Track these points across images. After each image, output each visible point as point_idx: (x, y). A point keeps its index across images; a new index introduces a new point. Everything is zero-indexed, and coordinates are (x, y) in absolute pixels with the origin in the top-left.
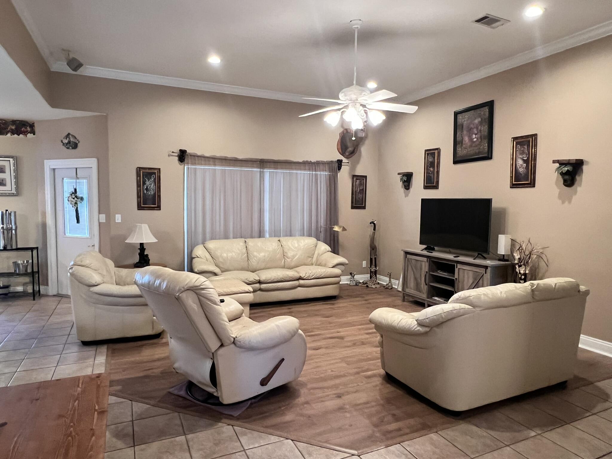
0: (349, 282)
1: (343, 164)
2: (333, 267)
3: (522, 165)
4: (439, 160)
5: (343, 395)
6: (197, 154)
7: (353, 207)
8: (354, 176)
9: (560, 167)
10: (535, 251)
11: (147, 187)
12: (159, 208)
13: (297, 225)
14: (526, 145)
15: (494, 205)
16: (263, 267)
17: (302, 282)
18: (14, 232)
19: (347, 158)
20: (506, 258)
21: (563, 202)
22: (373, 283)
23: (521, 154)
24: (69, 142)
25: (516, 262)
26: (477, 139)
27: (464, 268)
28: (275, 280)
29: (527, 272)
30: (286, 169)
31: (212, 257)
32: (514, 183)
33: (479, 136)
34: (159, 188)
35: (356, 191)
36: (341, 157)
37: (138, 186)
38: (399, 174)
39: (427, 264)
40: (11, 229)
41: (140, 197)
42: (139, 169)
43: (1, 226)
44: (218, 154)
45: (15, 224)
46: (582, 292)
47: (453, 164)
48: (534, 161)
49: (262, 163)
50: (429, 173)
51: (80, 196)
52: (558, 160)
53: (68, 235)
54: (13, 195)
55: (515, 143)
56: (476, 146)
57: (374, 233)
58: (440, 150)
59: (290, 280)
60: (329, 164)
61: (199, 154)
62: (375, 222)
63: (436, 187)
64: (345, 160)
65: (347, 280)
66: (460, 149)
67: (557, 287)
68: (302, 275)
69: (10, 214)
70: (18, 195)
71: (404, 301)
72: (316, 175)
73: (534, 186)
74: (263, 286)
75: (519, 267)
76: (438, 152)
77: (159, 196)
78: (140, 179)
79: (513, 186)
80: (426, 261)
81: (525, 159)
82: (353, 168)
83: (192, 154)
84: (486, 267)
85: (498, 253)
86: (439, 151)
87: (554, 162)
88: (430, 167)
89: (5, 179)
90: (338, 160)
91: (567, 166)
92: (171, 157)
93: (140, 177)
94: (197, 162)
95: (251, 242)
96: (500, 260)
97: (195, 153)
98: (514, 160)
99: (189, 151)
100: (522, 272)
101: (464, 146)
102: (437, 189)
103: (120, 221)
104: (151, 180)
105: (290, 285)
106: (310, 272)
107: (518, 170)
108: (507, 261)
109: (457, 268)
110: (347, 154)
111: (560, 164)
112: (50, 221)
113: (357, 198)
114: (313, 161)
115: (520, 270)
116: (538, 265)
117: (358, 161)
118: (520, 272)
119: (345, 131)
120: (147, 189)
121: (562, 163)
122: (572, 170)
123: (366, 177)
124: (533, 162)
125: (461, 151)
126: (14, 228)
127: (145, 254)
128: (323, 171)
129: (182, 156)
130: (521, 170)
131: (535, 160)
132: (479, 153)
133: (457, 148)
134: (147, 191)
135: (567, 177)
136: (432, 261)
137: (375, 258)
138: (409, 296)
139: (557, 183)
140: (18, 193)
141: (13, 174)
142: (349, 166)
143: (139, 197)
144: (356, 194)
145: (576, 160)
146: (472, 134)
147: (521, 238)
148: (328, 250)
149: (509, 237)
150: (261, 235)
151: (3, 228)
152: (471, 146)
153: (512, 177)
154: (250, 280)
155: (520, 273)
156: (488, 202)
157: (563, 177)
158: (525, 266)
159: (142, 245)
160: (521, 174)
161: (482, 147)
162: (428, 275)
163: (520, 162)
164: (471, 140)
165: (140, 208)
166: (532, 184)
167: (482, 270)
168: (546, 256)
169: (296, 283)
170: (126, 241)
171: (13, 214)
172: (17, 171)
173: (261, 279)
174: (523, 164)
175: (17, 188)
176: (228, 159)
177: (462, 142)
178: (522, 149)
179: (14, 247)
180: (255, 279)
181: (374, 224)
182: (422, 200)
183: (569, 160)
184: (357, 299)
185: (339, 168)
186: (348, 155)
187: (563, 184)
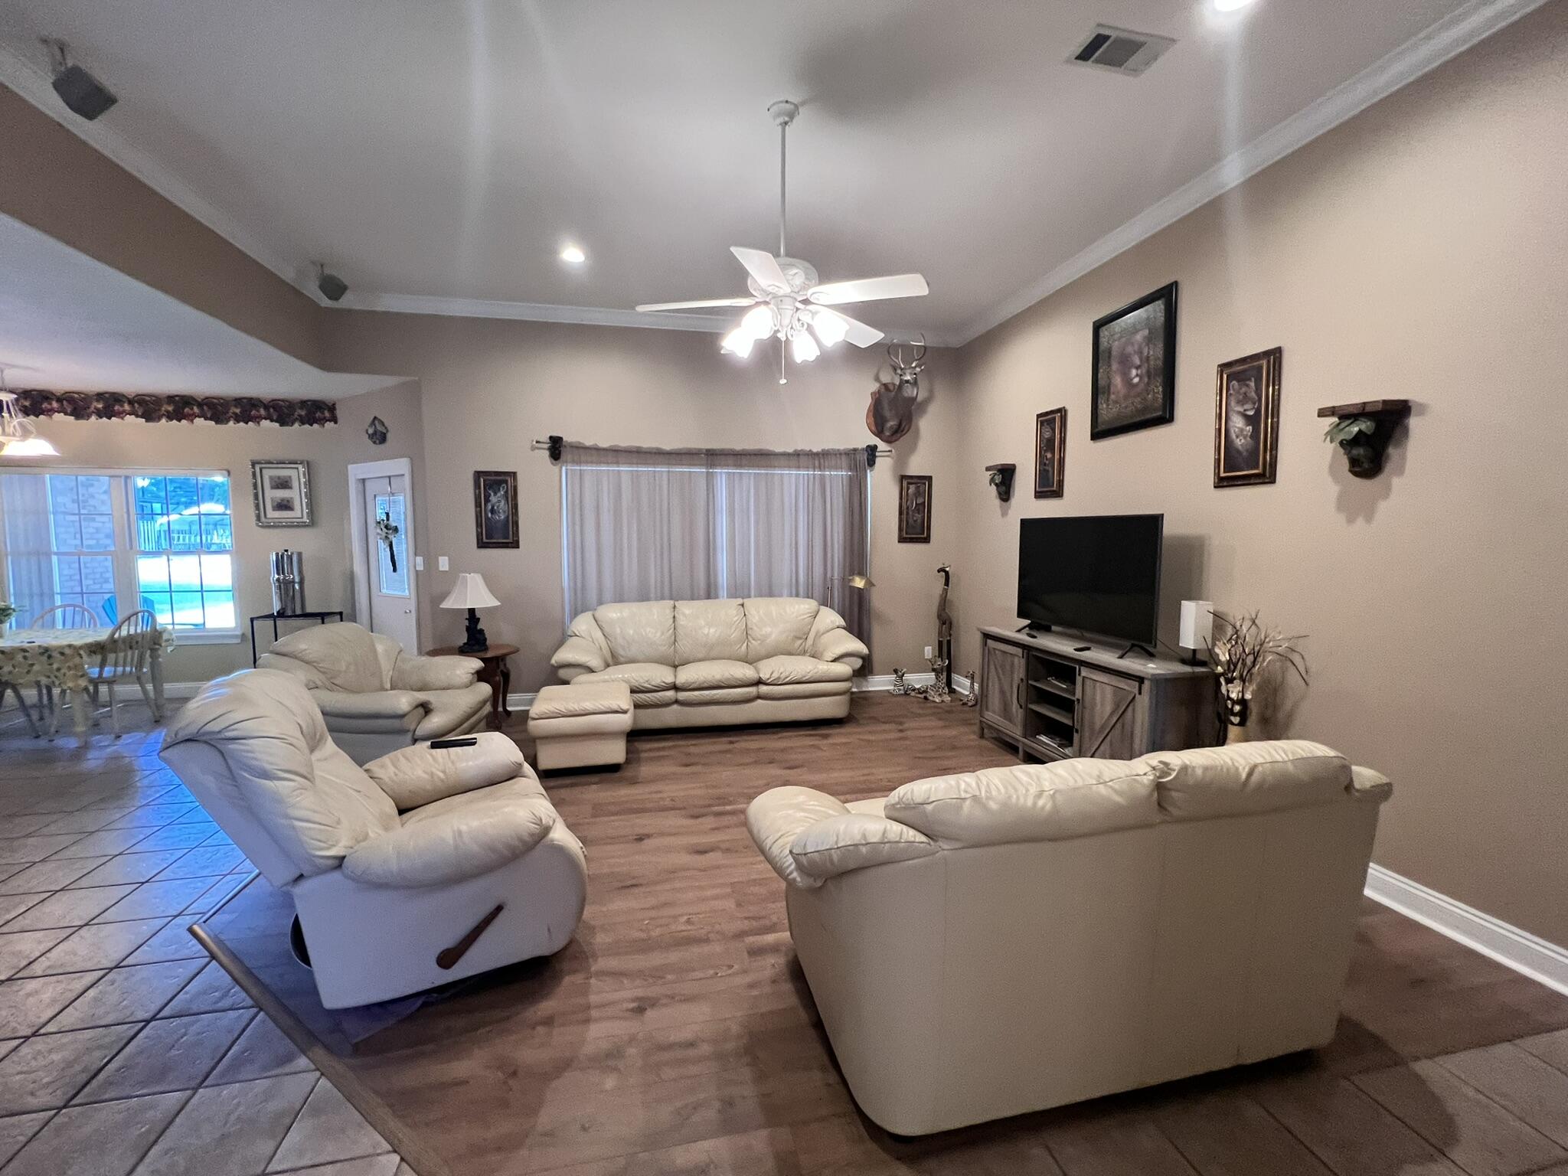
0: (892, 688)
1: (877, 454)
2: (834, 660)
3: (1242, 430)
4: (1063, 435)
5: (653, 1005)
6: (583, 444)
7: (902, 540)
8: (903, 478)
9: (1338, 424)
10: (1271, 644)
11: (493, 507)
12: (515, 544)
13: (783, 574)
14: (1253, 379)
15: (1169, 529)
16: (700, 656)
17: (763, 689)
18: (297, 586)
19: (888, 441)
20: (1199, 656)
21: (1351, 520)
22: (937, 691)
23: (1239, 402)
24: (375, 433)
25: (1220, 669)
26: (1140, 380)
27: (1095, 677)
28: (706, 685)
29: (1248, 696)
30: (759, 467)
31: (604, 635)
32: (1222, 475)
33: (1144, 371)
34: (515, 507)
35: (908, 508)
36: (875, 440)
37: (478, 504)
38: (988, 469)
39: (1023, 661)
40: (293, 582)
41: (481, 526)
42: (478, 475)
43: (277, 576)
44: (624, 443)
45: (300, 572)
46: (1358, 791)
47: (1091, 439)
48: (1272, 418)
49: (712, 457)
50: (1045, 464)
51: (394, 524)
52: (1334, 407)
53: (384, 591)
54: (304, 525)
55: (1225, 376)
56: (1139, 395)
57: (945, 591)
58: (1065, 411)
59: (736, 684)
60: (848, 454)
61: (588, 443)
62: (947, 569)
63: (1058, 493)
64: (882, 446)
65: (890, 683)
66: (1105, 406)
67: (1255, 778)
68: (764, 676)
69: (290, 558)
70: (313, 524)
71: (982, 736)
72: (822, 477)
73: (1273, 481)
74: (682, 696)
75: (1227, 683)
76: (1061, 415)
77: (516, 524)
78: (480, 492)
79: (1221, 483)
80: (1021, 656)
81: (1251, 413)
82: (901, 461)
83: (574, 445)
84: (1141, 680)
85: (1180, 645)
86: (1063, 414)
87: (1322, 413)
88: (1046, 451)
89: (292, 498)
90: (868, 446)
91: (1358, 420)
92: (537, 451)
93: (480, 488)
94: (583, 458)
95: (686, 608)
96: (1184, 662)
97: (580, 443)
98: (1222, 418)
99: (567, 438)
100: (1234, 696)
101: (1113, 397)
102: (1059, 497)
103: (446, 568)
104: (499, 495)
105: (737, 694)
106: (782, 670)
107: (1232, 441)
108: (1203, 664)
109: (1079, 675)
110: (888, 434)
111: (1340, 418)
112: (359, 569)
113: (911, 521)
114: (815, 450)
115: (1230, 689)
116: (1283, 678)
117: (913, 448)
118: (1228, 696)
119: (883, 387)
120: (493, 511)
121: (1346, 415)
122: (1374, 433)
123: (930, 478)
124: (1270, 420)
125: (1107, 408)
126: (297, 580)
127: (479, 628)
128: (836, 468)
129: (556, 448)
130: (1239, 442)
131: (1276, 412)
132: (1145, 409)
133: (1099, 402)
134: (492, 514)
135: (1359, 451)
136: (1033, 655)
137: (949, 642)
138: (990, 727)
139: (1333, 470)
140: (313, 523)
141: (304, 490)
142: (893, 458)
143: (479, 525)
144: (908, 513)
145: (1384, 402)
146: (1130, 368)
147: (1237, 611)
148: (837, 624)
149: (1207, 606)
150: (710, 593)
151: (278, 580)
152: (1126, 397)
153: (1218, 461)
154: (653, 683)
155: (1229, 698)
156: (1154, 522)
157: (1348, 453)
158: (1244, 681)
159: (472, 611)
160: (1238, 451)
161: (1150, 396)
162: (1023, 687)
163: (1238, 422)
164: (1128, 381)
165: (482, 545)
166: (1267, 477)
167: (1131, 687)
168: (1303, 658)
169: (752, 690)
170: (441, 606)
171: (295, 558)
172: (309, 483)
173: (677, 682)
174: (1244, 427)
175: (312, 513)
176: (644, 450)
177: (1108, 389)
178: (1244, 390)
179: (298, 612)
180: (664, 682)
181: (947, 573)
182: (1023, 521)
183: (1364, 403)
184: (887, 727)
185: (871, 462)
186: (889, 436)
187: (1350, 471)
